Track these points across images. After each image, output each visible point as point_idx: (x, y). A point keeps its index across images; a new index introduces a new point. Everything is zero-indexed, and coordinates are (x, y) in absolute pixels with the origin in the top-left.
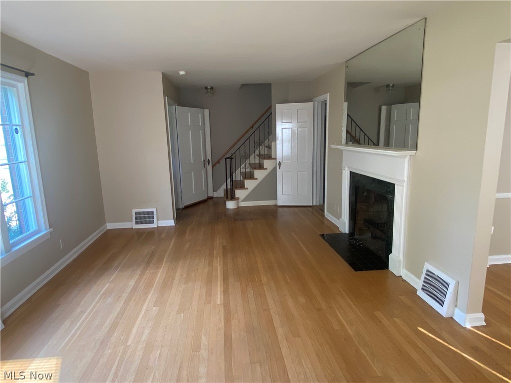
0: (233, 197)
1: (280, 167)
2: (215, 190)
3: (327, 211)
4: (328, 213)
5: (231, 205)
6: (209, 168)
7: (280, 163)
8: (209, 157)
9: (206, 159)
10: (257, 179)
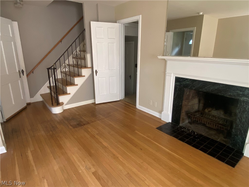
0: (58, 104)
1: (96, 74)
2: (32, 96)
3: (139, 105)
4: (140, 106)
5: (57, 110)
6: (25, 77)
7: (96, 71)
8: (23, 67)
9: (20, 69)
10: (77, 85)
